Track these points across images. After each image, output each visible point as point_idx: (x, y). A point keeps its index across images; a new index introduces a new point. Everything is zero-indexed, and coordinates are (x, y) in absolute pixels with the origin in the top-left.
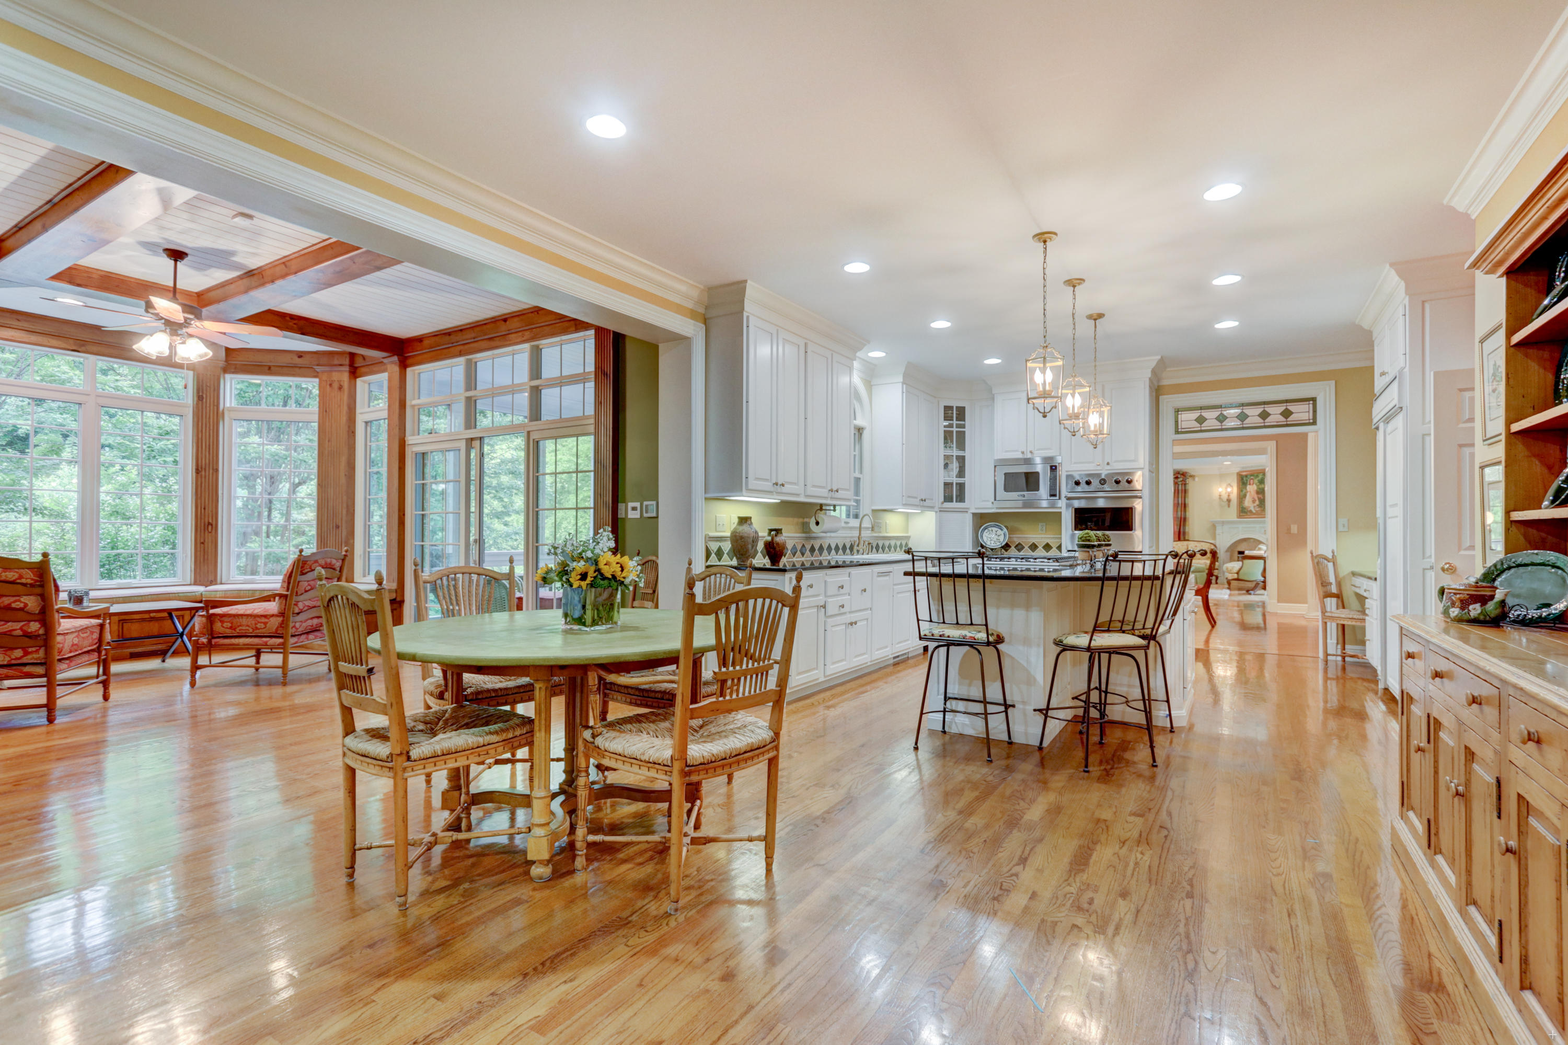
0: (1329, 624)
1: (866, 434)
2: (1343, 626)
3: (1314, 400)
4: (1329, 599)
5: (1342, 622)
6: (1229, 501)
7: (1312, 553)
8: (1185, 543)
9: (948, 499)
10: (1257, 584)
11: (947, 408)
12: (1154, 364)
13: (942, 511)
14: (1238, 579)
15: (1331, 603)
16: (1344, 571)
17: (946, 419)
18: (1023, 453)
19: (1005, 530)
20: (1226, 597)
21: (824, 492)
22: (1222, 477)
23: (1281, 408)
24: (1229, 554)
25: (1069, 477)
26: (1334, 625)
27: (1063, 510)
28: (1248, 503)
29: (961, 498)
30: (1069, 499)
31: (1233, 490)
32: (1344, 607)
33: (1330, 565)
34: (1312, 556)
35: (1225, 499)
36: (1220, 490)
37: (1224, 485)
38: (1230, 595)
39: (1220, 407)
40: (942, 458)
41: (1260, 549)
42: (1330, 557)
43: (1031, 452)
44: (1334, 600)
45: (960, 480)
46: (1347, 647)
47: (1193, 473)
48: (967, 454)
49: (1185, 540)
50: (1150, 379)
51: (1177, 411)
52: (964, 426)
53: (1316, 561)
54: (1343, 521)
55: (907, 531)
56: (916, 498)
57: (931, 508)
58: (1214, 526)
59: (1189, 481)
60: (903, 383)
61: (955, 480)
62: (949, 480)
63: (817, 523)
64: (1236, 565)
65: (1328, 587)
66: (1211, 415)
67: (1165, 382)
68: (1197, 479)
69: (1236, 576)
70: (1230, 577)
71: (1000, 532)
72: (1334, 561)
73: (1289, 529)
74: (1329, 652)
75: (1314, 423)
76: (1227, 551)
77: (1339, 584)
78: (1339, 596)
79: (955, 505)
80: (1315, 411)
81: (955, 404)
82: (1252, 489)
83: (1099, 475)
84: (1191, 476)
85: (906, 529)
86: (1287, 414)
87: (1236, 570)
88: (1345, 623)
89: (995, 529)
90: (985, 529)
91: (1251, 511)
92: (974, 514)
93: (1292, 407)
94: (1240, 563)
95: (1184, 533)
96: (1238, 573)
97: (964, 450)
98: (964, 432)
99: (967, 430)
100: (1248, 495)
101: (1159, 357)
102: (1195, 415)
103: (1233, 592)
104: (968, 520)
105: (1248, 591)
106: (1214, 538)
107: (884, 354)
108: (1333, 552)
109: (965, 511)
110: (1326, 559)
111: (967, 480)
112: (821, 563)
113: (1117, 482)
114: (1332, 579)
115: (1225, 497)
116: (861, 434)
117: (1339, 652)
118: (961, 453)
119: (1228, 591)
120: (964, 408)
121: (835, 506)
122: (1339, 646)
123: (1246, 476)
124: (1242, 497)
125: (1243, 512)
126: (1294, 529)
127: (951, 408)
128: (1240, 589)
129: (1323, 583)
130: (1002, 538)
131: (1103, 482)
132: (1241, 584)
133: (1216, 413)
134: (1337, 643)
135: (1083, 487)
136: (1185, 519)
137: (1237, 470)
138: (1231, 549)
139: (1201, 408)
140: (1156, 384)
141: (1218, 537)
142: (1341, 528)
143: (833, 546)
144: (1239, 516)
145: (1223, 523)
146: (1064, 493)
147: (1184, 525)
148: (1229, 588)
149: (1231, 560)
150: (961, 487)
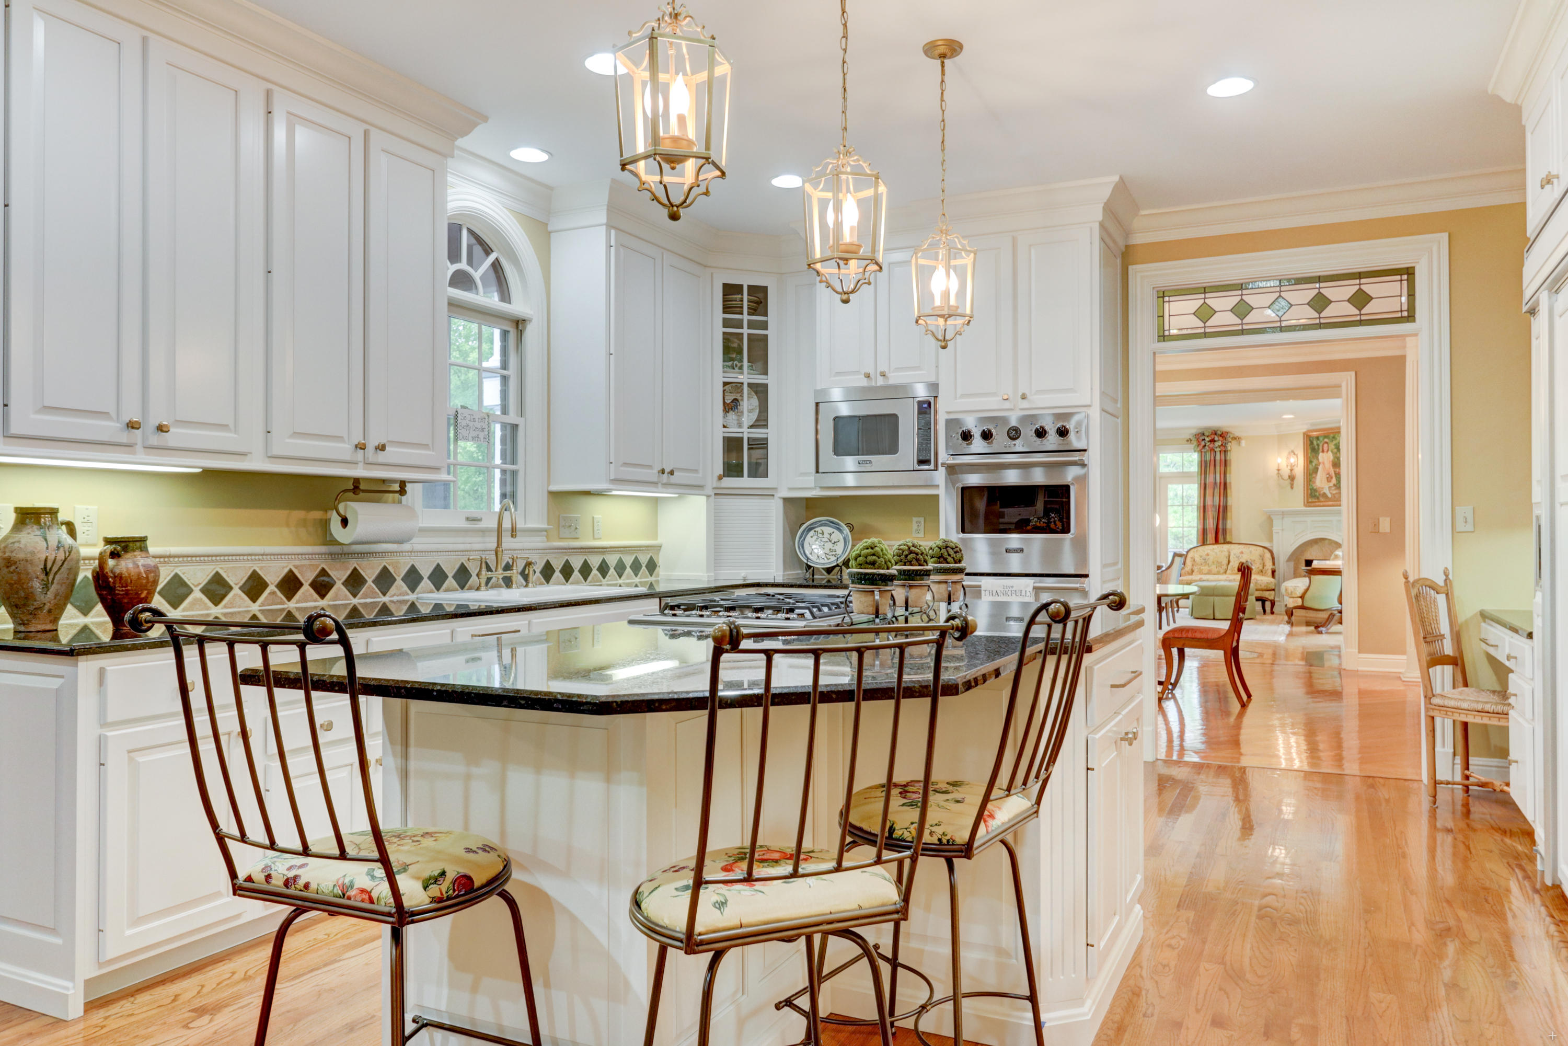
0: (1438, 721)
1: (532, 333)
2: (1465, 725)
3: (1409, 272)
4: (1439, 668)
5: (1464, 718)
6: (1292, 478)
7: (1406, 577)
8: (1226, 547)
9: (732, 469)
10: (1332, 615)
11: (730, 290)
12: (1106, 193)
13: (719, 494)
14: (1302, 607)
15: (1443, 675)
16: (1467, 610)
17: (727, 309)
18: (868, 376)
19: (846, 530)
20: (1282, 639)
21: (344, 450)
22: (1281, 439)
23: (1348, 289)
24: (1292, 564)
25: (949, 422)
26: (1449, 723)
27: (941, 492)
28: (1320, 481)
29: (759, 469)
30: (952, 470)
31: (1299, 462)
32: (1466, 685)
33: (1441, 599)
34: (1407, 582)
35: (1286, 477)
36: (1279, 460)
37: (1285, 454)
38: (1290, 634)
39: (1241, 287)
40: (719, 388)
41: (1337, 557)
42: (1442, 583)
43: (883, 375)
44: (1448, 669)
45: (758, 433)
46: (1472, 760)
47: (1237, 434)
48: (771, 380)
49: (1226, 542)
50: (1102, 225)
51: (1162, 295)
52: (764, 326)
53: (1414, 592)
54: (1464, 511)
55: (655, 536)
56: (650, 467)
57: (697, 488)
58: (1270, 520)
59: (1232, 446)
60: (610, 226)
61: (746, 433)
62: (734, 431)
63: (345, 522)
64: (1300, 584)
65: (1437, 645)
66: (1223, 303)
67: (1138, 239)
68: (1243, 443)
69: (1299, 602)
70: (1291, 603)
71: (837, 535)
72: (1447, 590)
73: (1376, 525)
74: (1439, 777)
75: (1410, 316)
76: (1289, 560)
77: (1457, 638)
78: (1456, 661)
79: (745, 482)
80: (1411, 295)
81: (746, 281)
82: (1325, 458)
83: (1004, 420)
84: (1234, 438)
85: (654, 530)
86: (1361, 299)
87: (1299, 592)
88: (1469, 719)
89: (828, 530)
90: (810, 529)
91: (1324, 495)
92: (786, 500)
93: (1371, 287)
94: (1306, 581)
95: (1225, 531)
96: (1302, 597)
97: (765, 372)
98: (765, 337)
99: (771, 333)
100: (1320, 468)
101: (1116, 178)
102: (1193, 304)
103: (1295, 629)
104: (775, 509)
105: (1317, 627)
106: (1271, 539)
107: (543, 157)
108: (1446, 574)
109: (768, 494)
110: (1434, 587)
111: (772, 433)
112: (413, 607)
113: (1041, 433)
114: (1444, 628)
115: (1286, 472)
116: (520, 334)
117: (1458, 778)
118: (759, 379)
119: (1287, 628)
120: (764, 290)
121: (403, 484)
122: (1458, 760)
123: (1317, 438)
124: (1311, 472)
125: (1313, 497)
126: (1385, 525)
127: (738, 289)
128: (1308, 624)
129: (1429, 637)
130: (839, 548)
131: (1014, 434)
132: (1311, 614)
133: (1231, 300)
134: (1454, 754)
135: (978, 444)
136: (1225, 508)
137: (1304, 428)
138: (1294, 556)
139: (1205, 290)
140: (1121, 243)
141: (1275, 537)
142: (1460, 526)
143: (425, 571)
144: (1308, 504)
145: (1283, 514)
146: (943, 457)
147: (1225, 518)
148: (1290, 622)
149: (1296, 575)
150: (760, 445)
